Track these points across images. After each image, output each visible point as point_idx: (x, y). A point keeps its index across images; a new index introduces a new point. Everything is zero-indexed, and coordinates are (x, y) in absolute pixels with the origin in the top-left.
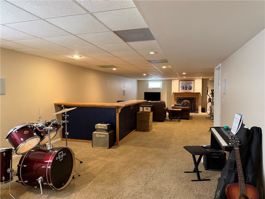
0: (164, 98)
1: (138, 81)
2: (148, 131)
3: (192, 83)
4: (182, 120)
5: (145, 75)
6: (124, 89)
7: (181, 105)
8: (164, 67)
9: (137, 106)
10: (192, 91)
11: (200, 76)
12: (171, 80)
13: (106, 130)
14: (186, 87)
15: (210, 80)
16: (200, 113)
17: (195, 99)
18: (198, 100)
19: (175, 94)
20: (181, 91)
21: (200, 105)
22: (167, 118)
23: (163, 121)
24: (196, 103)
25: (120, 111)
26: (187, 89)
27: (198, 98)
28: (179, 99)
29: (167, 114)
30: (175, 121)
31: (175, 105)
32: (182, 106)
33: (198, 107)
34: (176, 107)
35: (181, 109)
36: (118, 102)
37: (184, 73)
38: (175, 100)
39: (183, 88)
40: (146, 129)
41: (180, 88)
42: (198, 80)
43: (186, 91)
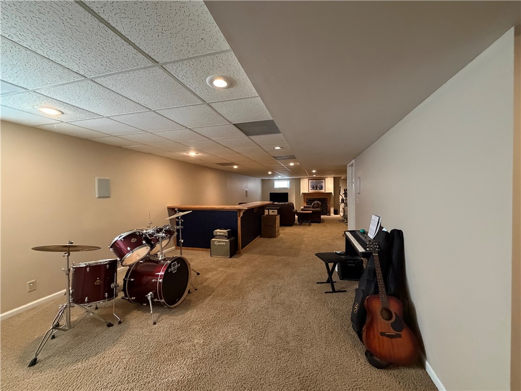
0: (292, 199)
1: (262, 180)
2: (275, 237)
3: (323, 182)
4: (313, 224)
5: (270, 173)
6: (246, 189)
7: (311, 206)
8: (292, 164)
9: (262, 208)
10: (323, 191)
11: (331, 174)
12: (300, 179)
13: (226, 236)
14: (316, 187)
15: (342, 178)
16: (333, 215)
17: (327, 200)
18: (330, 201)
19: (304, 194)
20: (311, 191)
21: (332, 207)
22: (296, 221)
23: (291, 225)
24: (328, 205)
25: (241, 215)
26: (318, 189)
27: (330, 198)
28: (309, 200)
29: (296, 217)
30: (305, 225)
31: (305, 207)
32: (313, 208)
33: (330, 209)
34: (306, 209)
35: (311, 212)
36: (239, 204)
37: (314, 171)
38: (304, 201)
39: (313, 188)
40: (272, 234)
41: (310, 188)
42: (328, 178)
43: (317, 191)
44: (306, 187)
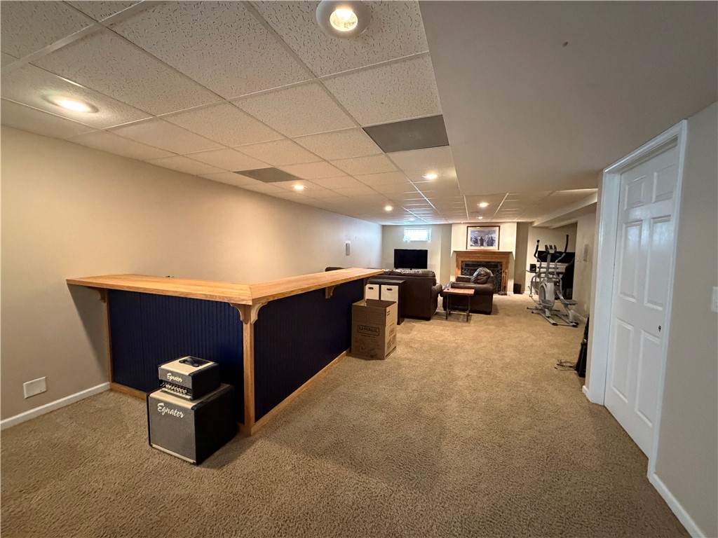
1: (383, 227)
2: (382, 358)
4: (475, 316)
5: (389, 208)
6: (349, 242)
7: (473, 278)
8: (432, 176)
12: (450, 225)
13: (188, 390)
14: (482, 240)
15: (535, 225)
16: (511, 296)
17: (501, 266)
18: (507, 268)
19: (458, 253)
21: (511, 278)
22: (440, 309)
23: (428, 319)
24: (503, 275)
27: (507, 263)
28: (467, 265)
29: (440, 299)
30: (457, 319)
31: (458, 279)
32: (476, 282)
34: (462, 284)
36: (328, 269)
37: (483, 205)
39: (476, 242)
41: (470, 243)
42: (507, 225)
43: (482, 248)
44: (461, 240)
